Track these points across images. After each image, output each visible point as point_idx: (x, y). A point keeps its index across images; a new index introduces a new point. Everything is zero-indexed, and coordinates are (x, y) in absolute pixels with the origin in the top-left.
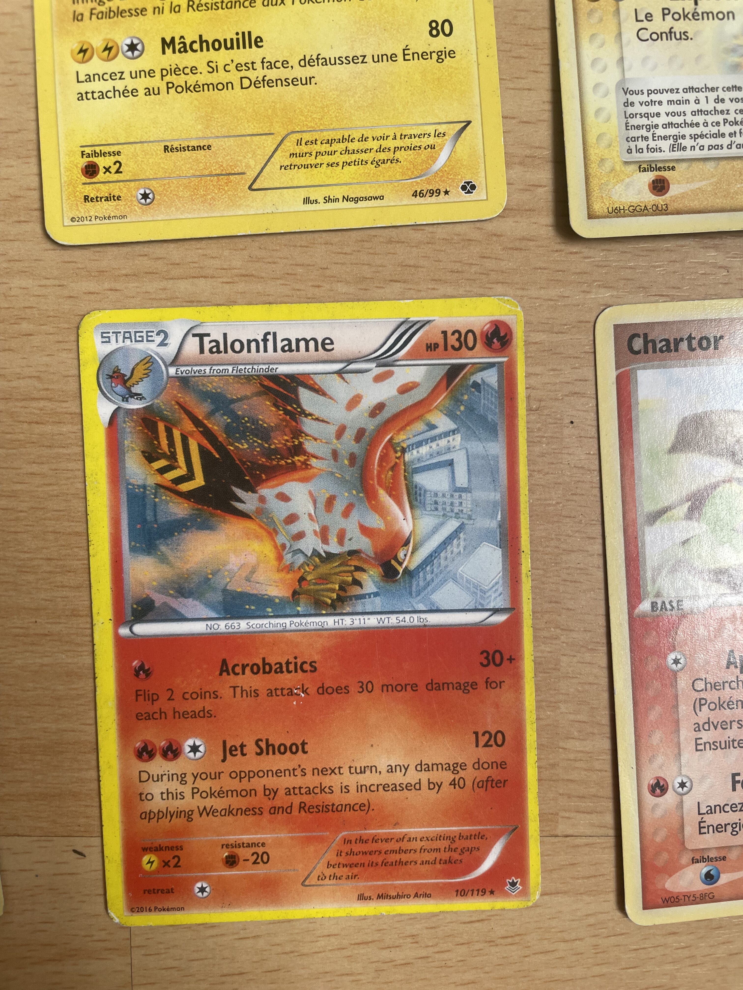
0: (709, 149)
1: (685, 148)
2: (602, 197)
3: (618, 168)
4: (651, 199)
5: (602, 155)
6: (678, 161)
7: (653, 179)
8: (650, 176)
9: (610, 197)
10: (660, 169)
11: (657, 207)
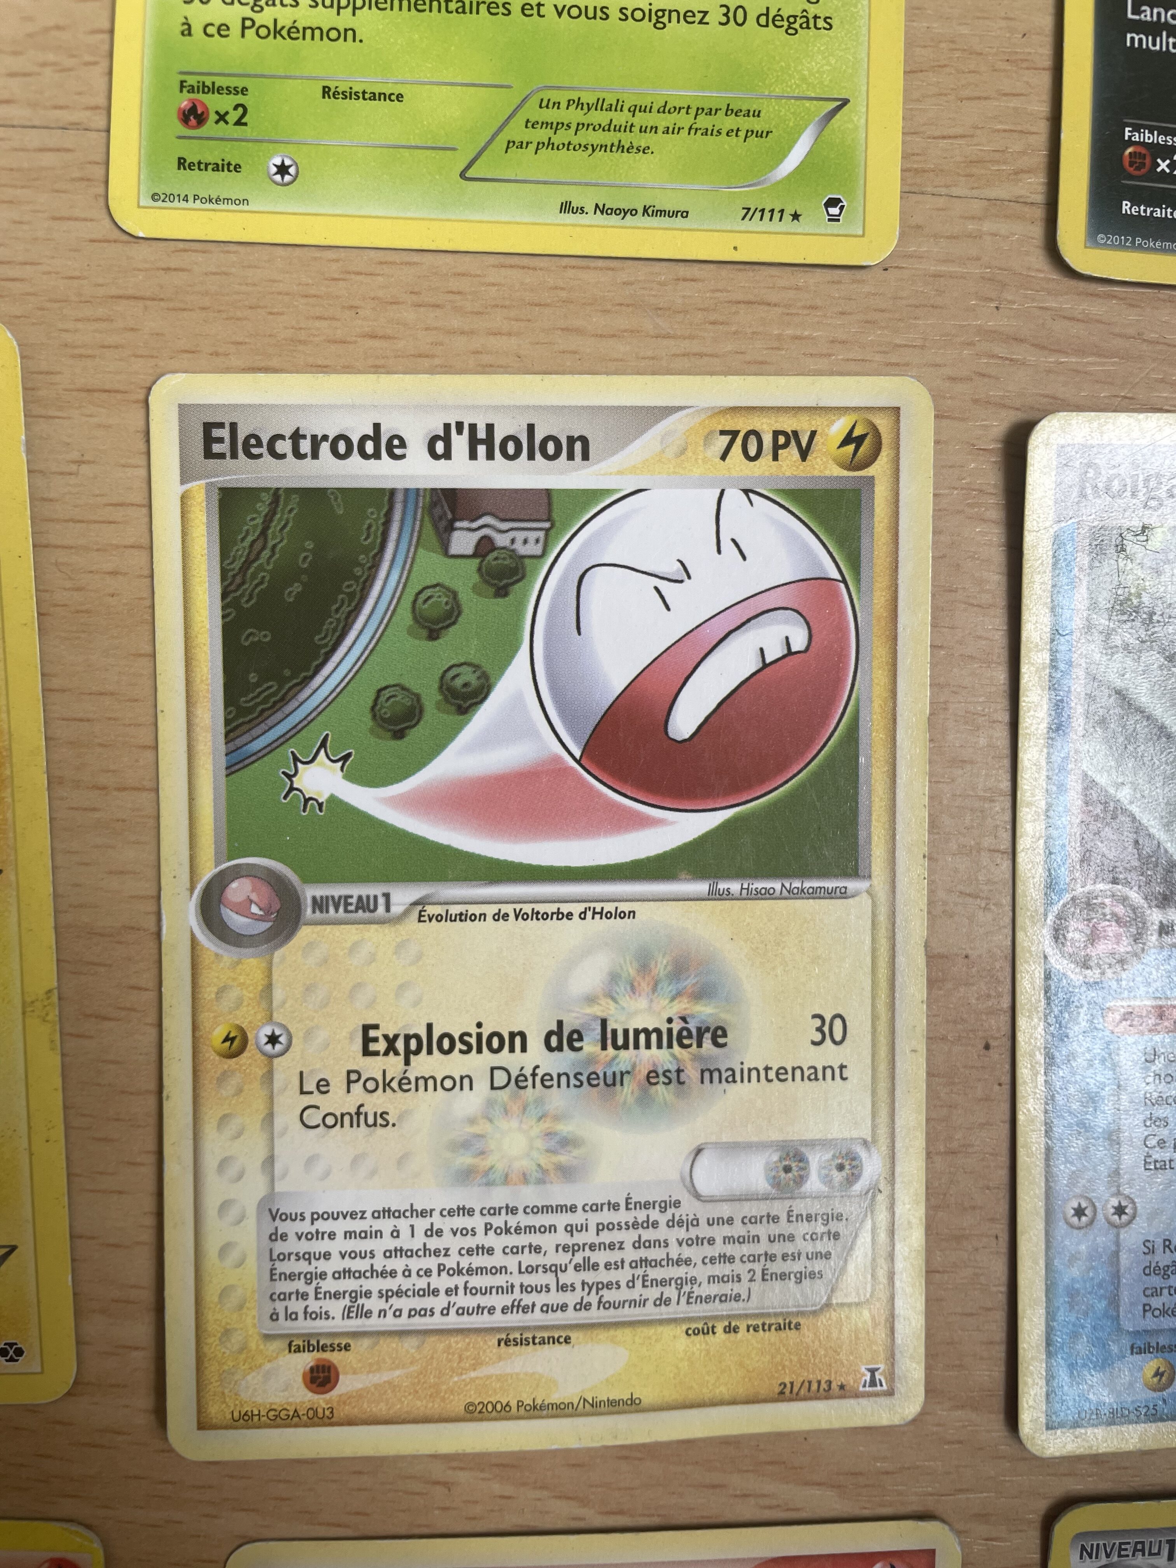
0: (410, 1316)
1: (368, 1314)
2: (223, 1393)
3: (253, 1345)
4: (306, 1399)
5: (227, 1324)
6: (356, 1335)
7: (312, 1364)
8: (307, 1360)
9: (236, 1394)
10: (324, 1348)
11: (316, 1412)
